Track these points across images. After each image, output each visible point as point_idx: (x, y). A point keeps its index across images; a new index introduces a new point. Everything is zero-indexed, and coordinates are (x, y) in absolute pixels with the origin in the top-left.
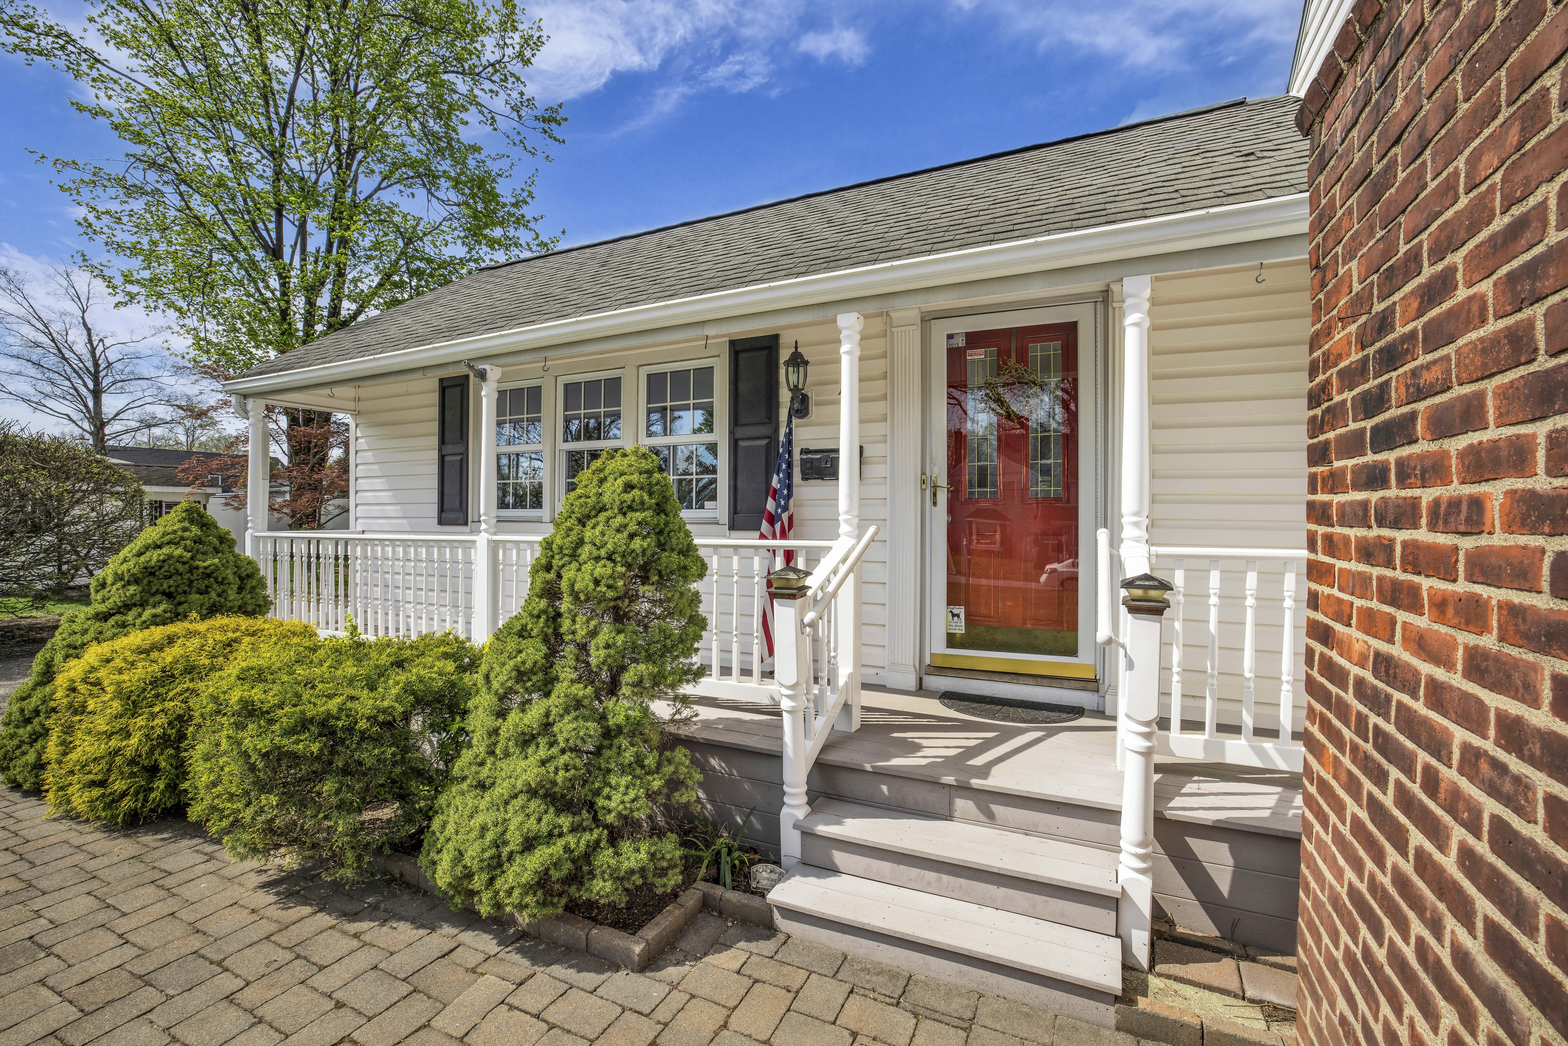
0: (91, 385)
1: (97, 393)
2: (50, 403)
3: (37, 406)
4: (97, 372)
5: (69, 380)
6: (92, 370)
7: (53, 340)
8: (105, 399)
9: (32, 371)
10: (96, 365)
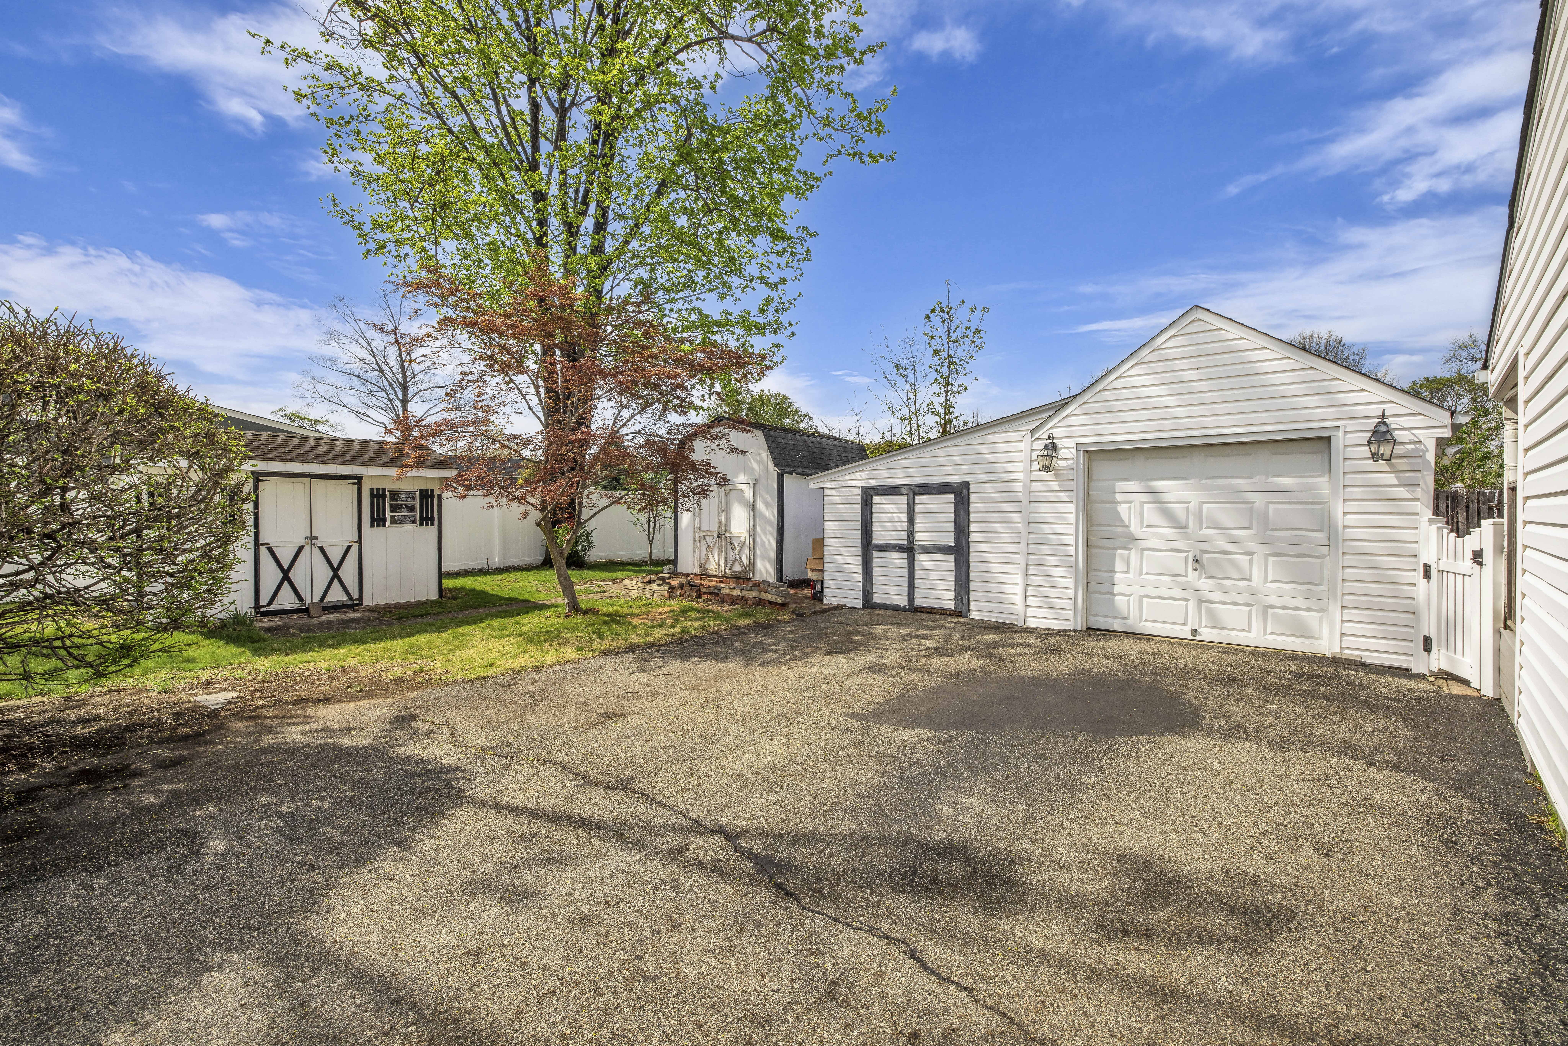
0: (400, 395)
1: (405, 402)
2: (371, 413)
3: (363, 416)
4: (405, 382)
5: (385, 391)
6: (401, 381)
7: (374, 356)
8: (411, 407)
9: (358, 384)
10: (405, 376)
